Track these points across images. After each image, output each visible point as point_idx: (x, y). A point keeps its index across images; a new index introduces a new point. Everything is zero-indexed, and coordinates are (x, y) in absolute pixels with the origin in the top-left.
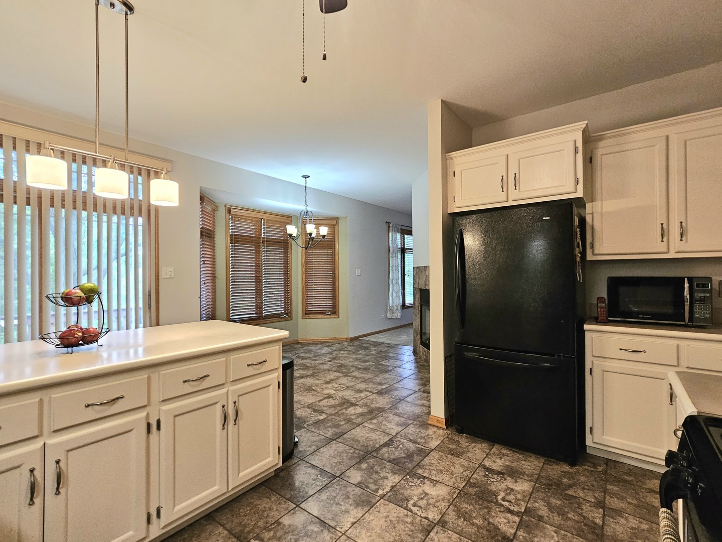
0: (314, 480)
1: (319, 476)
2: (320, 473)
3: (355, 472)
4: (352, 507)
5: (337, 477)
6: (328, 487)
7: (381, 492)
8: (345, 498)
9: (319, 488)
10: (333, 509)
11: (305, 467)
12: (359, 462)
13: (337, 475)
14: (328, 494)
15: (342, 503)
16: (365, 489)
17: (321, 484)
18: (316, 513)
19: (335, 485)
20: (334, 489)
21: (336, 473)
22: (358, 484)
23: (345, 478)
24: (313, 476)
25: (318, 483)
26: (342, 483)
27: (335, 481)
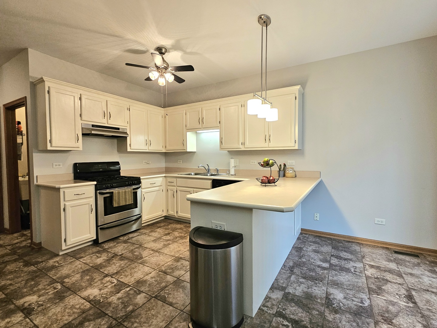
0: (170, 294)
1: (166, 297)
2: (166, 299)
3: (139, 302)
4: (148, 280)
5: (154, 297)
6: (160, 289)
7: (128, 289)
8: (151, 284)
9: (167, 289)
10: (159, 279)
11: (178, 304)
12: (133, 311)
13: (154, 298)
14: (161, 285)
15: (154, 281)
16: (137, 290)
17: (165, 291)
18: (168, 276)
19: (156, 291)
20: (157, 289)
21: (154, 300)
22: (141, 293)
23: (148, 296)
24: (171, 296)
25: (167, 291)
26: (151, 292)
27: (156, 294)
